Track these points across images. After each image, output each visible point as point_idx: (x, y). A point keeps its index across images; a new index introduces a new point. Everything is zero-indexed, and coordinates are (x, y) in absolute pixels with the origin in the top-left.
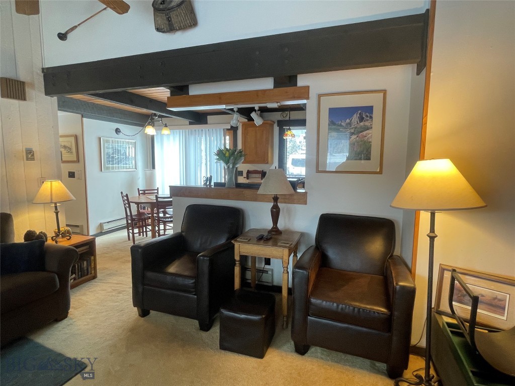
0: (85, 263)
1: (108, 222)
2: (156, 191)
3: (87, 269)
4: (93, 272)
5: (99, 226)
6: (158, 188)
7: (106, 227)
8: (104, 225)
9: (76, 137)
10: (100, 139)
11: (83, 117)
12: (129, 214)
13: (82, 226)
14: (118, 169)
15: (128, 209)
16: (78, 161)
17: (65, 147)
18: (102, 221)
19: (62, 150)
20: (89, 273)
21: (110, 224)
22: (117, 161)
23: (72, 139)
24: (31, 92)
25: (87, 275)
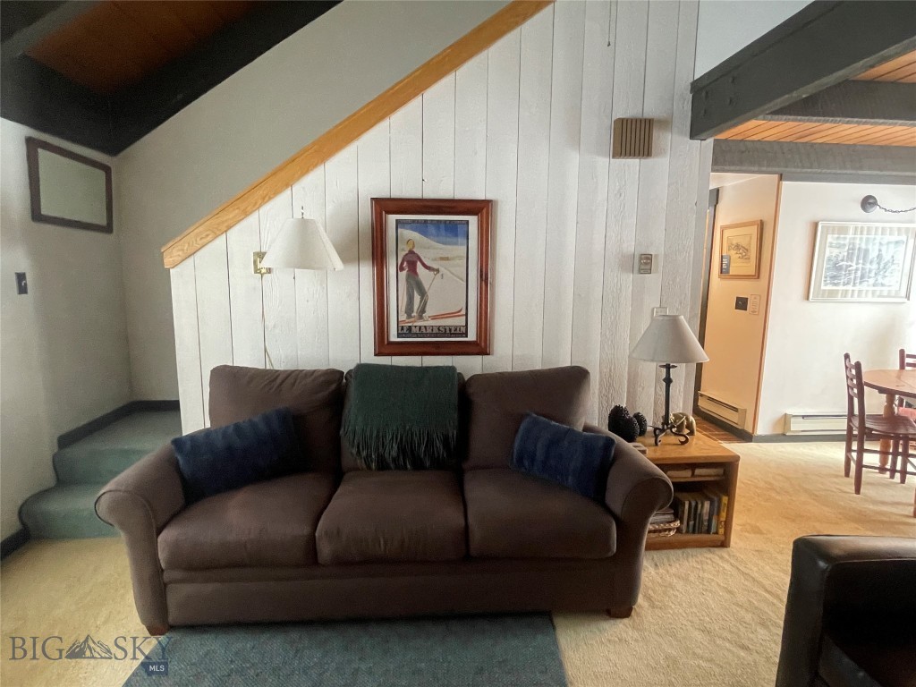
0: (707, 505)
1: (803, 417)
3: (710, 521)
4: (721, 531)
5: (779, 420)
7: (796, 427)
8: (792, 420)
9: (762, 225)
10: (816, 225)
11: (781, 178)
12: (856, 412)
13: (745, 411)
14: (859, 296)
15: (856, 401)
16: (758, 276)
17: (738, 247)
18: (790, 412)
19: (733, 252)
20: (713, 530)
21: (808, 420)
22: (852, 277)
23: (754, 230)
24: (661, 139)
25: (708, 532)
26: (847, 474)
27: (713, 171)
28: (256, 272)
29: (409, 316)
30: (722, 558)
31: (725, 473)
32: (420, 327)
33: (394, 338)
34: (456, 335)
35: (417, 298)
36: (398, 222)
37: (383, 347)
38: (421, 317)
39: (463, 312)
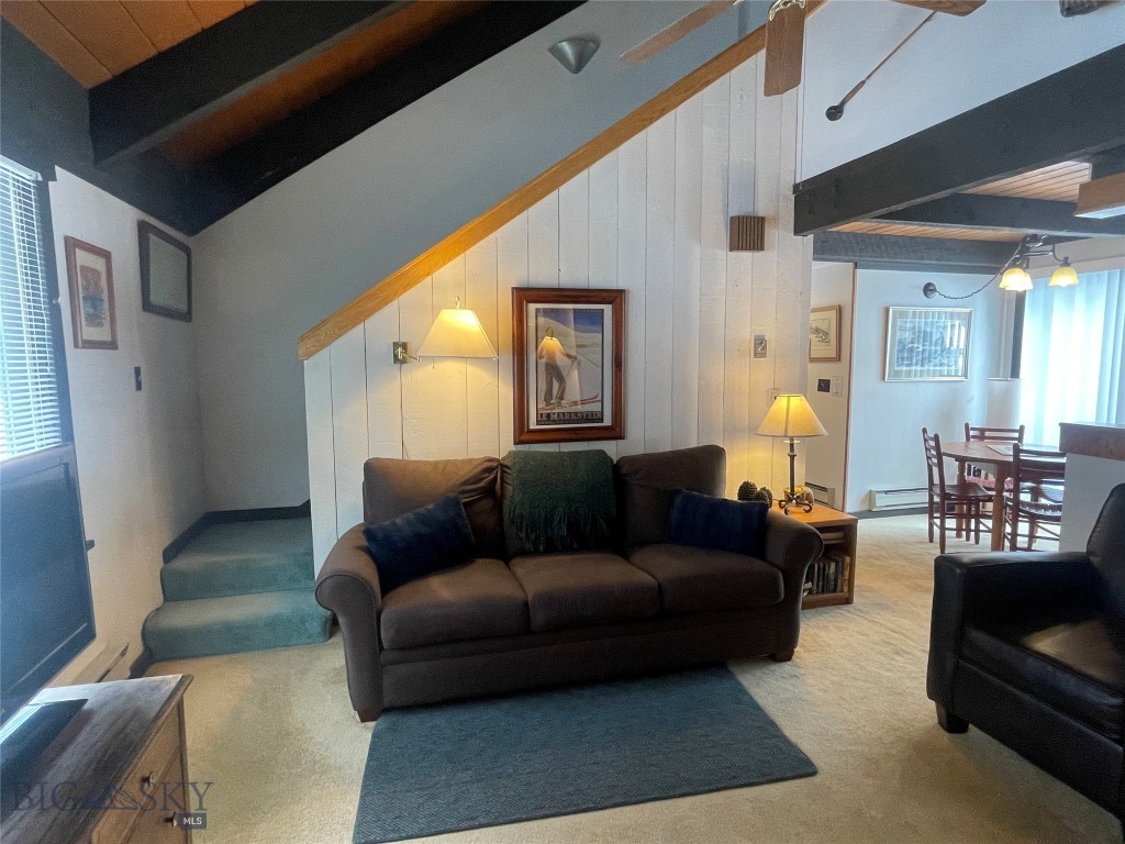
0: (833, 565)
1: (886, 492)
2: (1017, 435)
3: (836, 580)
4: (846, 589)
5: (866, 497)
6: (1022, 428)
7: (882, 502)
8: (877, 495)
9: (840, 310)
10: (887, 310)
11: (856, 266)
12: (936, 480)
13: (834, 490)
14: (922, 375)
15: (935, 470)
16: (838, 358)
17: (817, 330)
18: (874, 488)
19: (812, 336)
20: (839, 588)
21: (889, 495)
22: (920, 357)
23: (833, 315)
24: (772, 234)
25: (835, 591)
26: (931, 540)
27: (814, 259)
28: (395, 362)
29: (548, 404)
30: (849, 612)
31: (845, 537)
32: (559, 414)
33: (533, 426)
34: (593, 421)
35: (556, 385)
36: (537, 310)
37: (522, 433)
38: (559, 405)
39: (599, 398)
